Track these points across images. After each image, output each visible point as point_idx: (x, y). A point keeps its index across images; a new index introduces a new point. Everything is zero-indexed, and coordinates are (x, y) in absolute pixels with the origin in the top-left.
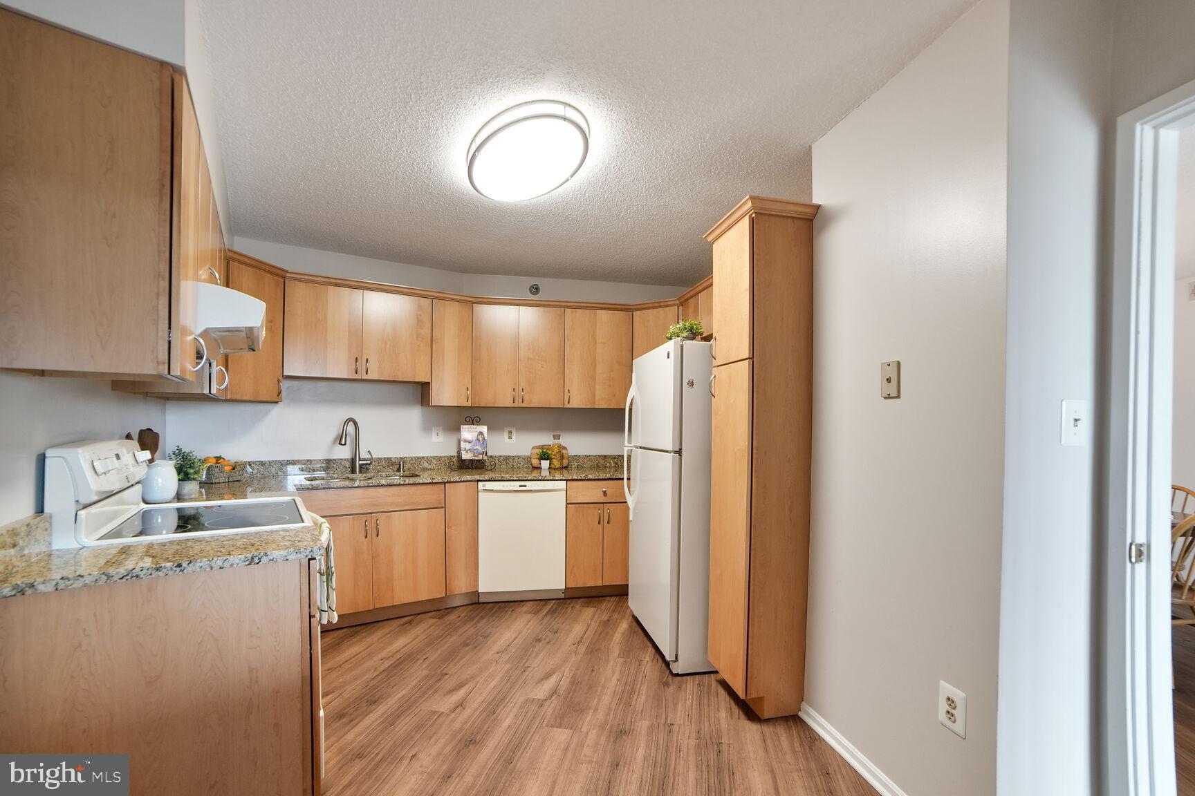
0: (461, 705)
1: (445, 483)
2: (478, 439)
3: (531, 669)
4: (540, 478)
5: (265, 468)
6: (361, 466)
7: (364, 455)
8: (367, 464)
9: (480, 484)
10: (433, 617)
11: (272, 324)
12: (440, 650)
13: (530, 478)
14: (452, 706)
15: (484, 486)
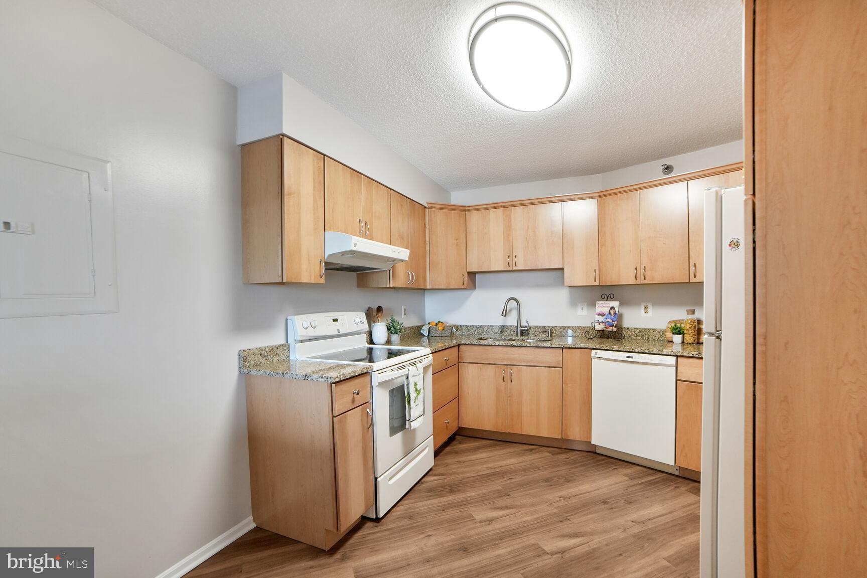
0: (490, 521)
1: (562, 348)
2: (610, 313)
3: (570, 522)
4: (647, 351)
5: (468, 330)
6: (521, 331)
7: (524, 324)
8: (525, 330)
9: (593, 351)
10: (549, 452)
11: (457, 241)
12: (526, 477)
13: (636, 350)
14: (485, 518)
15: (596, 353)
